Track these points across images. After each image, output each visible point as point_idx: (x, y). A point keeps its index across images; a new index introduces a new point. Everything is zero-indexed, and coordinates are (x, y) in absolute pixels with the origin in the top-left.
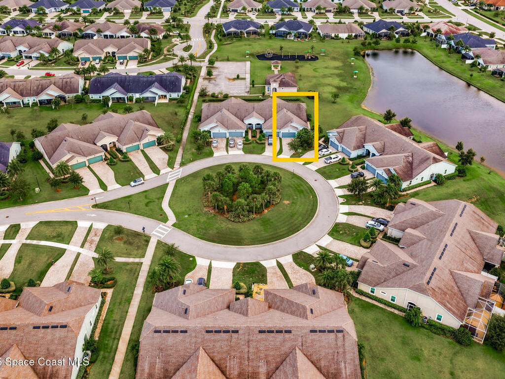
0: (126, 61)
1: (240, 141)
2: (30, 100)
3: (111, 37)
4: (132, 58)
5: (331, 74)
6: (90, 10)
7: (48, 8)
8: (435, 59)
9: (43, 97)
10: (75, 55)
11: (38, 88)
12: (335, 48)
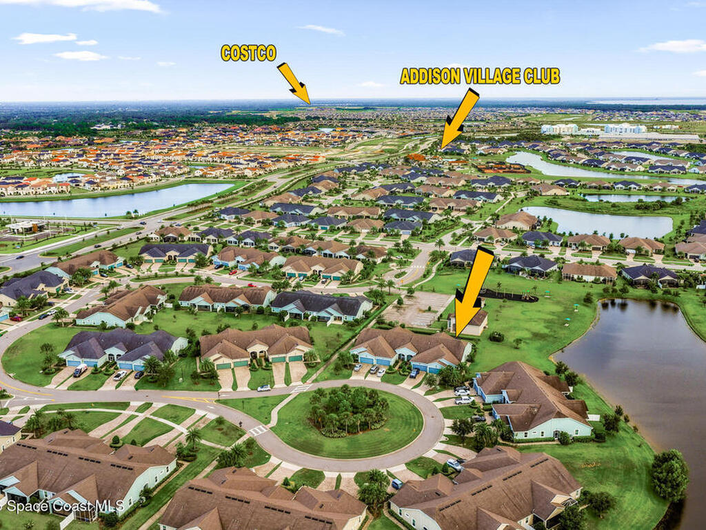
0: (328, 281)
1: (383, 370)
2: (219, 306)
3: (331, 256)
4: (336, 279)
5: (539, 319)
6: (328, 227)
7: (288, 222)
8: (693, 317)
9: (231, 304)
10: (283, 270)
11: (229, 296)
12: (569, 291)
